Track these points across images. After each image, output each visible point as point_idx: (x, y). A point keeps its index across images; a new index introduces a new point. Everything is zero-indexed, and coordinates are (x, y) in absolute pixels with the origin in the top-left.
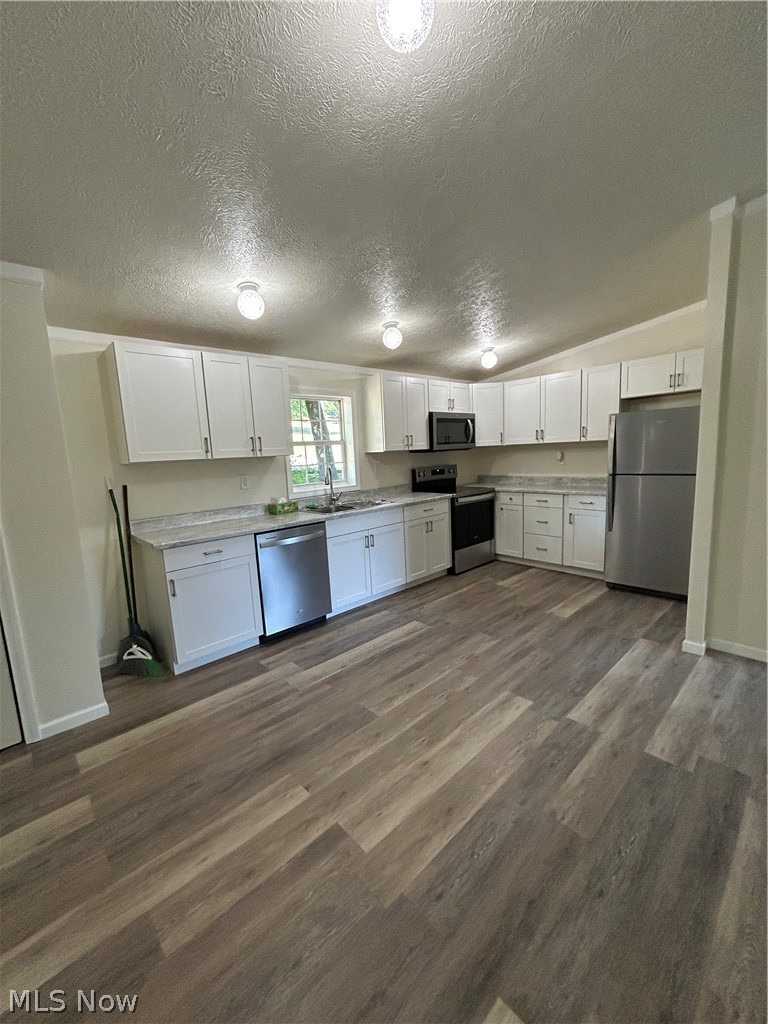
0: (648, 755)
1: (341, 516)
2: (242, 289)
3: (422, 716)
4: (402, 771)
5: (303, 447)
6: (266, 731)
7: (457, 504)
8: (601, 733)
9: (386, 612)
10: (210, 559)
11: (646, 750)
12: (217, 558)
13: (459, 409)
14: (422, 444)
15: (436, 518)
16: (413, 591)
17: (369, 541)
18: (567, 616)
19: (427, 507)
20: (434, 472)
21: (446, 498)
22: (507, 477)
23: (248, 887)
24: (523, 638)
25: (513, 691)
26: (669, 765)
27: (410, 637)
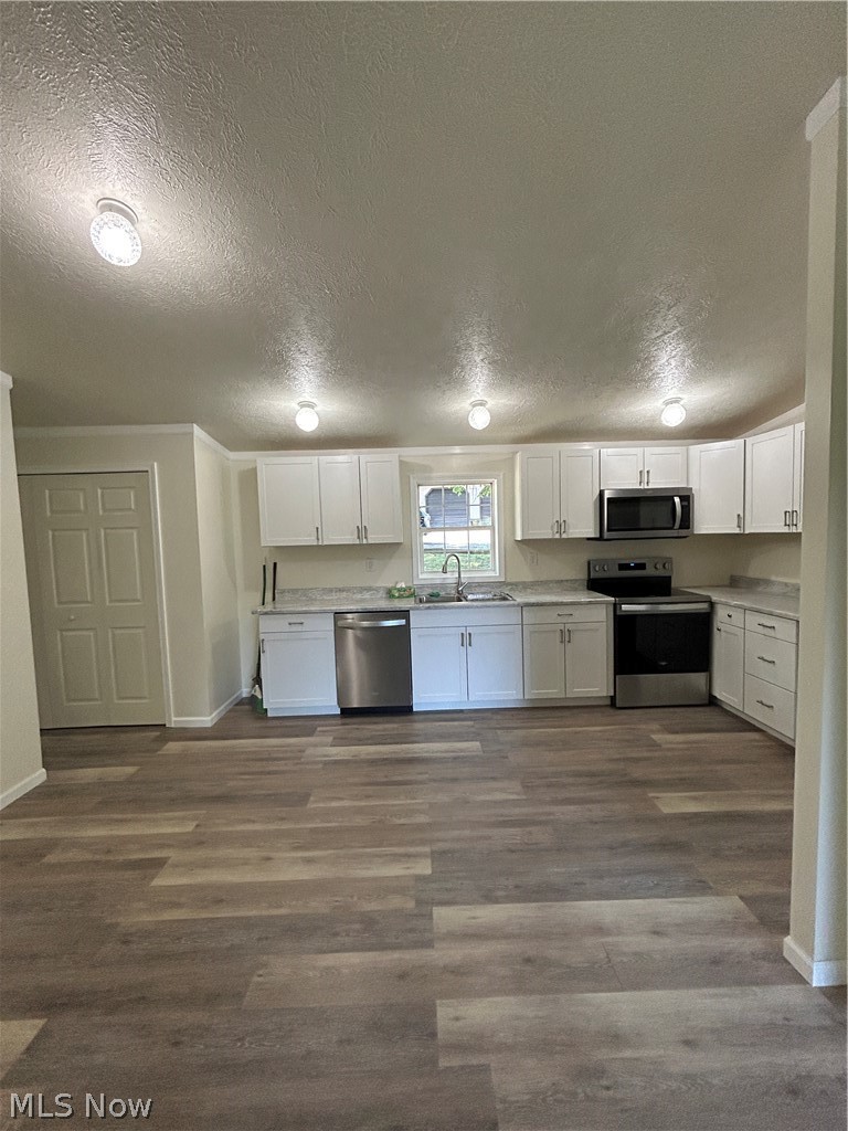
0: (434, 1004)
1: (429, 608)
2: (302, 406)
3: (334, 824)
4: (251, 853)
5: (466, 532)
6: (247, 777)
7: (618, 613)
8: (433, 947)
9: (472, 723)
10: (294, 628)
11: (438, 1002)
12: (299, 628)
13: (658, 482)
14: (590, 530)
15: (580, 627)
16: (536, 711)
17: (466, 640)
18: (665, 812)
19: (566, 610)
20: (623, 567)
21: (607, 603)
22: (767, 582)
23: (104, 858)
24: (555, 809)
25: (432, 852)
26: (433, 1035)
27: (444, 755)
